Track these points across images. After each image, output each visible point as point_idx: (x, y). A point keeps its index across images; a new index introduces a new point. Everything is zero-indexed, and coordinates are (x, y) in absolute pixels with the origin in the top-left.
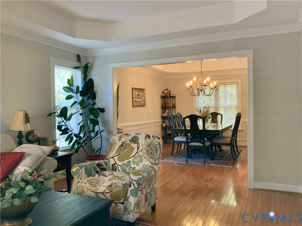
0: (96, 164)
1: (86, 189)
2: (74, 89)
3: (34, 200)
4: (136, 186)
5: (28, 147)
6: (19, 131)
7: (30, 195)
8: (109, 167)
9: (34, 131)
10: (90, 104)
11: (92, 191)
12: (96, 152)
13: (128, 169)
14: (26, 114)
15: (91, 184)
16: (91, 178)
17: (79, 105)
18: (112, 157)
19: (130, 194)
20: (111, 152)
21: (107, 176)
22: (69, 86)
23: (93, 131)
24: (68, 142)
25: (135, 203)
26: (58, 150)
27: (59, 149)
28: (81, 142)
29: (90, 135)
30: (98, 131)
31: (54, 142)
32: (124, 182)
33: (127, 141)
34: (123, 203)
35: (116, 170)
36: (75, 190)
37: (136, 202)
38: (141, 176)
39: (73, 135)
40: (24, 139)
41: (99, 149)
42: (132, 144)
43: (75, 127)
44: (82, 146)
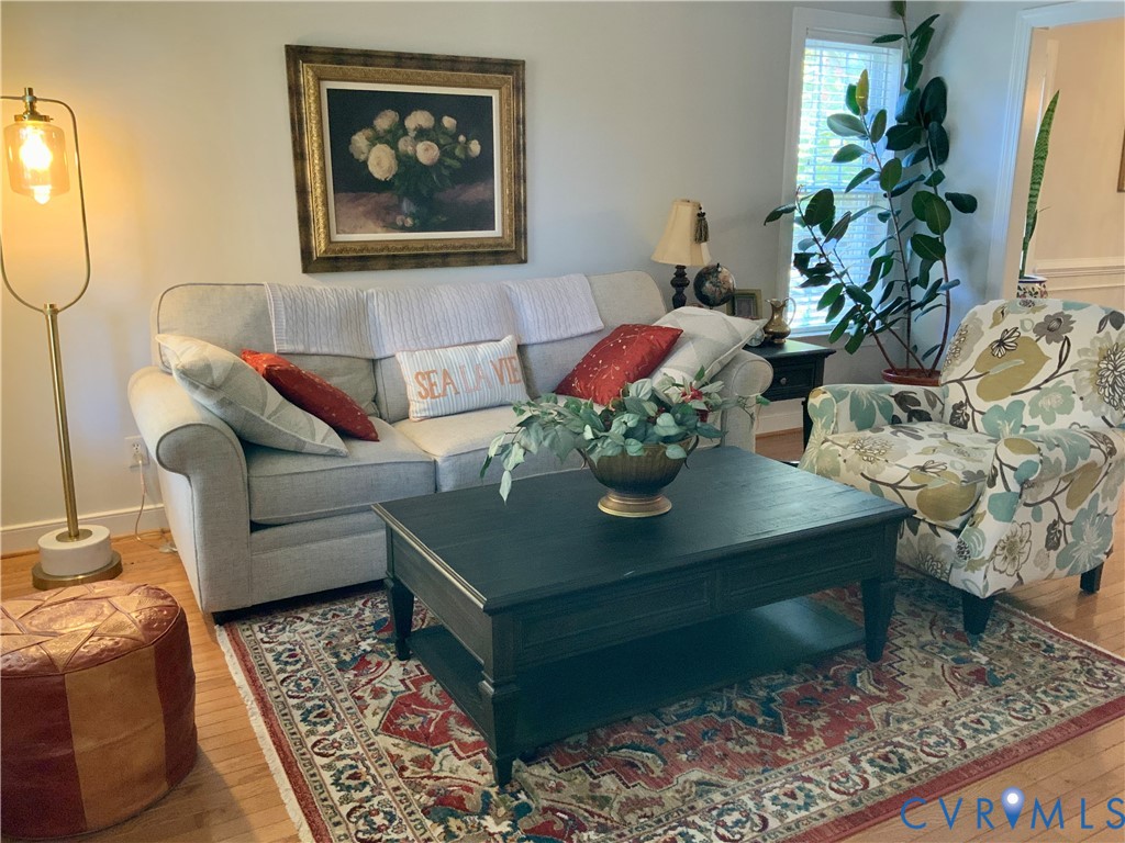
0: (893, 394)
1: (842, 464)
2: (868, 121)
3: (674, 452)
4: (1015, 487)
5: (694, 315)
6: (678, 267)
7: (668, 440)
8: (942, 413)
9: (720, 269)
10: (922, 177)
11: (862, 474)
12: (919, 357)
13: (1008, 429)
14: (699, 215)
15: (861, 451)
16: (868, 433)
17: (878, 182)
18: (959, 381)
19: (986, 508)
20: (958, 362)
21: (920, 438)
22: (849, 112)
23: (923, 280)
24: (825, 312)
25: (1000, 540)
26: (784, 335)
27: (788, 333)
28: (870, 315)
29: (909, 293)
30: (940, 281)
31: (779, 308)
32: (974, 468)
33: (1025, 330)
34: (957, 532)
35: (964, 426)
36: (811, 461)
37: (1004, 538)
38: (1035, 458)
39: (844, 289)
40: (689, 291)
41: (936, 348)
42: (1042, 343)
43: (859, 261)
44: (872, 331)
